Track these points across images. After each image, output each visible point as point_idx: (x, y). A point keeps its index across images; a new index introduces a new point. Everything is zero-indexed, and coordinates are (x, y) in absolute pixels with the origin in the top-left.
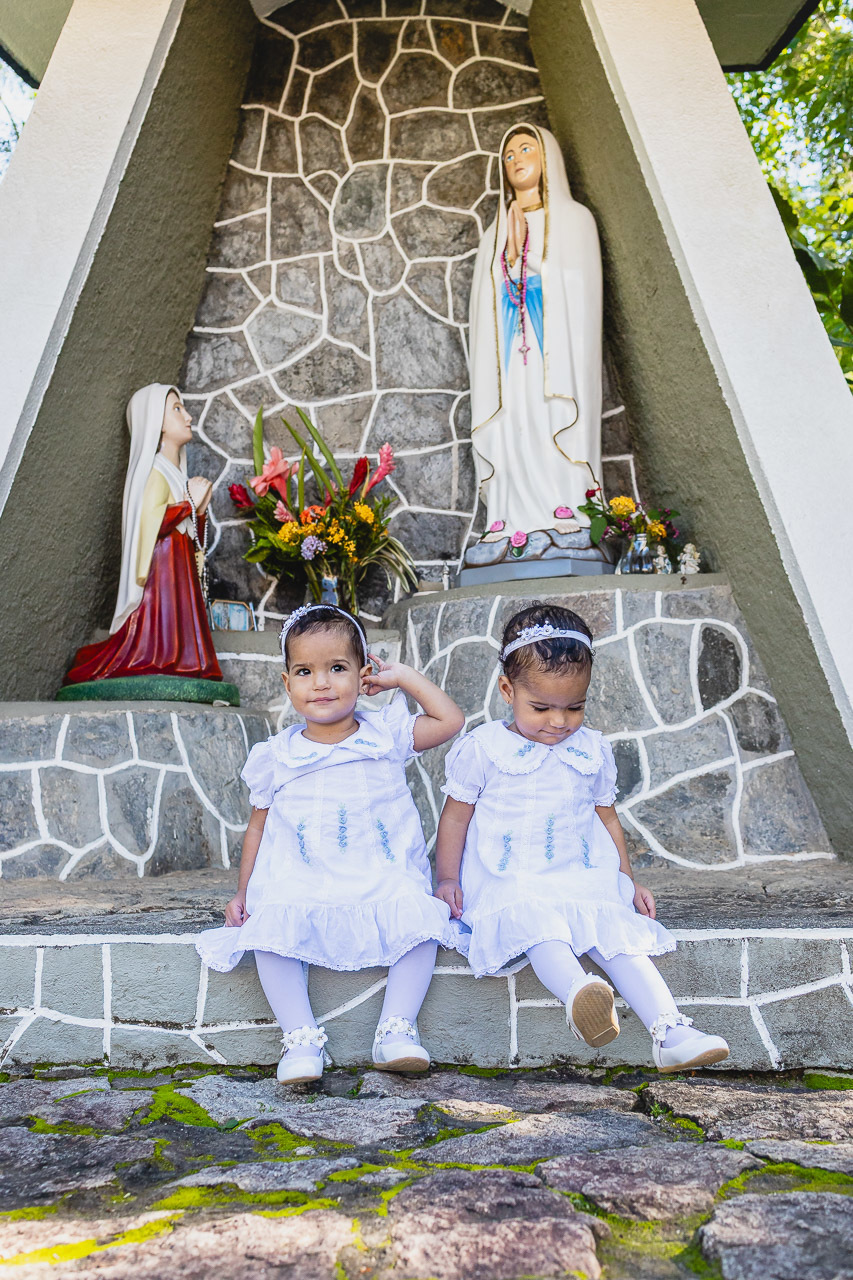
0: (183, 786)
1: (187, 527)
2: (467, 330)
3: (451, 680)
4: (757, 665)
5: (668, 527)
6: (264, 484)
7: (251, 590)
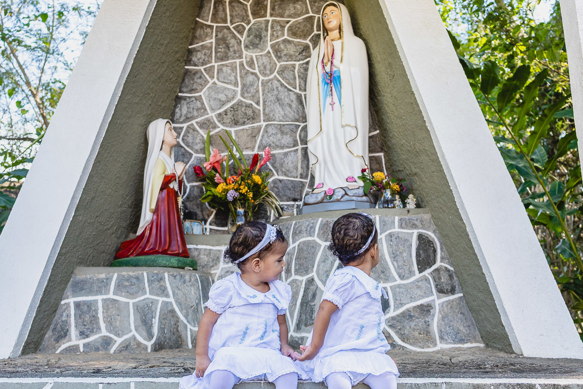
0: (170, 308)
1: (174, 185)
2: (305, 95)
3: (298, 258)
4: (444, 252)
5: (401, 186)
6: (210, 165)
7: (203, 215)
